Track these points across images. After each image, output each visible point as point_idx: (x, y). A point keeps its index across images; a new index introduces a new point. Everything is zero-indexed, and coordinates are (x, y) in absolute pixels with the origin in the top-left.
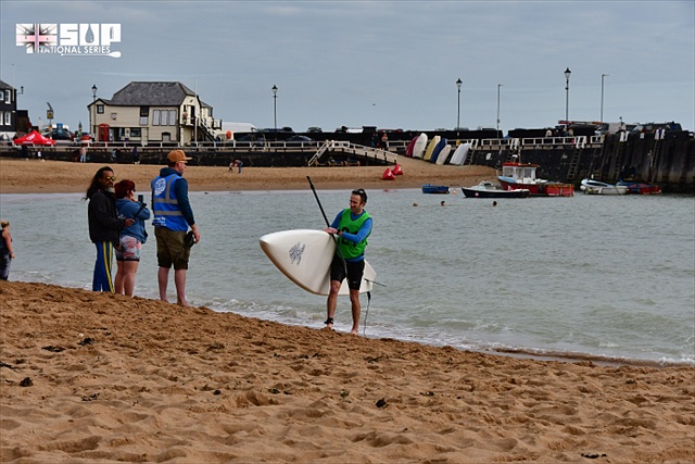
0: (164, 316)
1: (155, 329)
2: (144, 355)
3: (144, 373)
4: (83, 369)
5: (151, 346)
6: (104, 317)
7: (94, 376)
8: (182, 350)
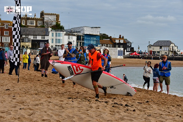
0: (166, 97)
1: (163, 100)
2: (161, 106)
3: (161, 110)
4: (147, 108)
5: (163, 104)
6: (151, 96)
7: (150, 110)
8: (170, 105)
